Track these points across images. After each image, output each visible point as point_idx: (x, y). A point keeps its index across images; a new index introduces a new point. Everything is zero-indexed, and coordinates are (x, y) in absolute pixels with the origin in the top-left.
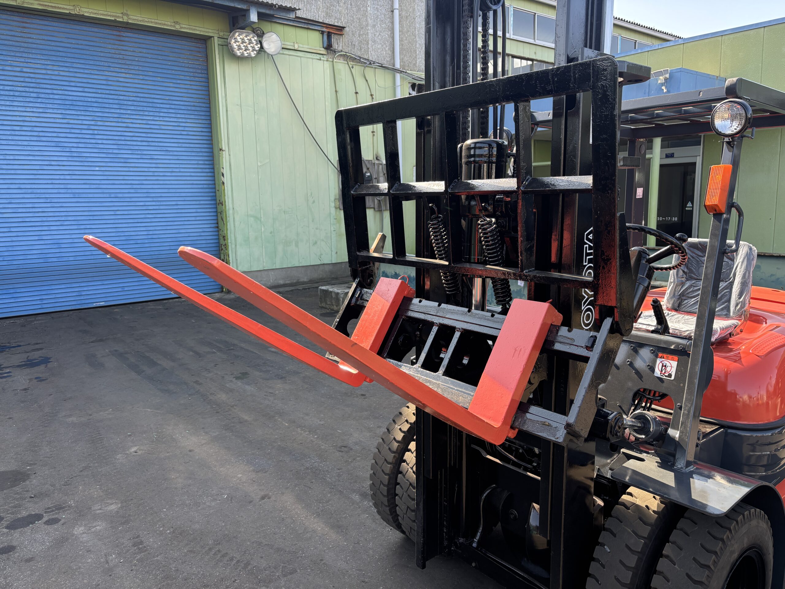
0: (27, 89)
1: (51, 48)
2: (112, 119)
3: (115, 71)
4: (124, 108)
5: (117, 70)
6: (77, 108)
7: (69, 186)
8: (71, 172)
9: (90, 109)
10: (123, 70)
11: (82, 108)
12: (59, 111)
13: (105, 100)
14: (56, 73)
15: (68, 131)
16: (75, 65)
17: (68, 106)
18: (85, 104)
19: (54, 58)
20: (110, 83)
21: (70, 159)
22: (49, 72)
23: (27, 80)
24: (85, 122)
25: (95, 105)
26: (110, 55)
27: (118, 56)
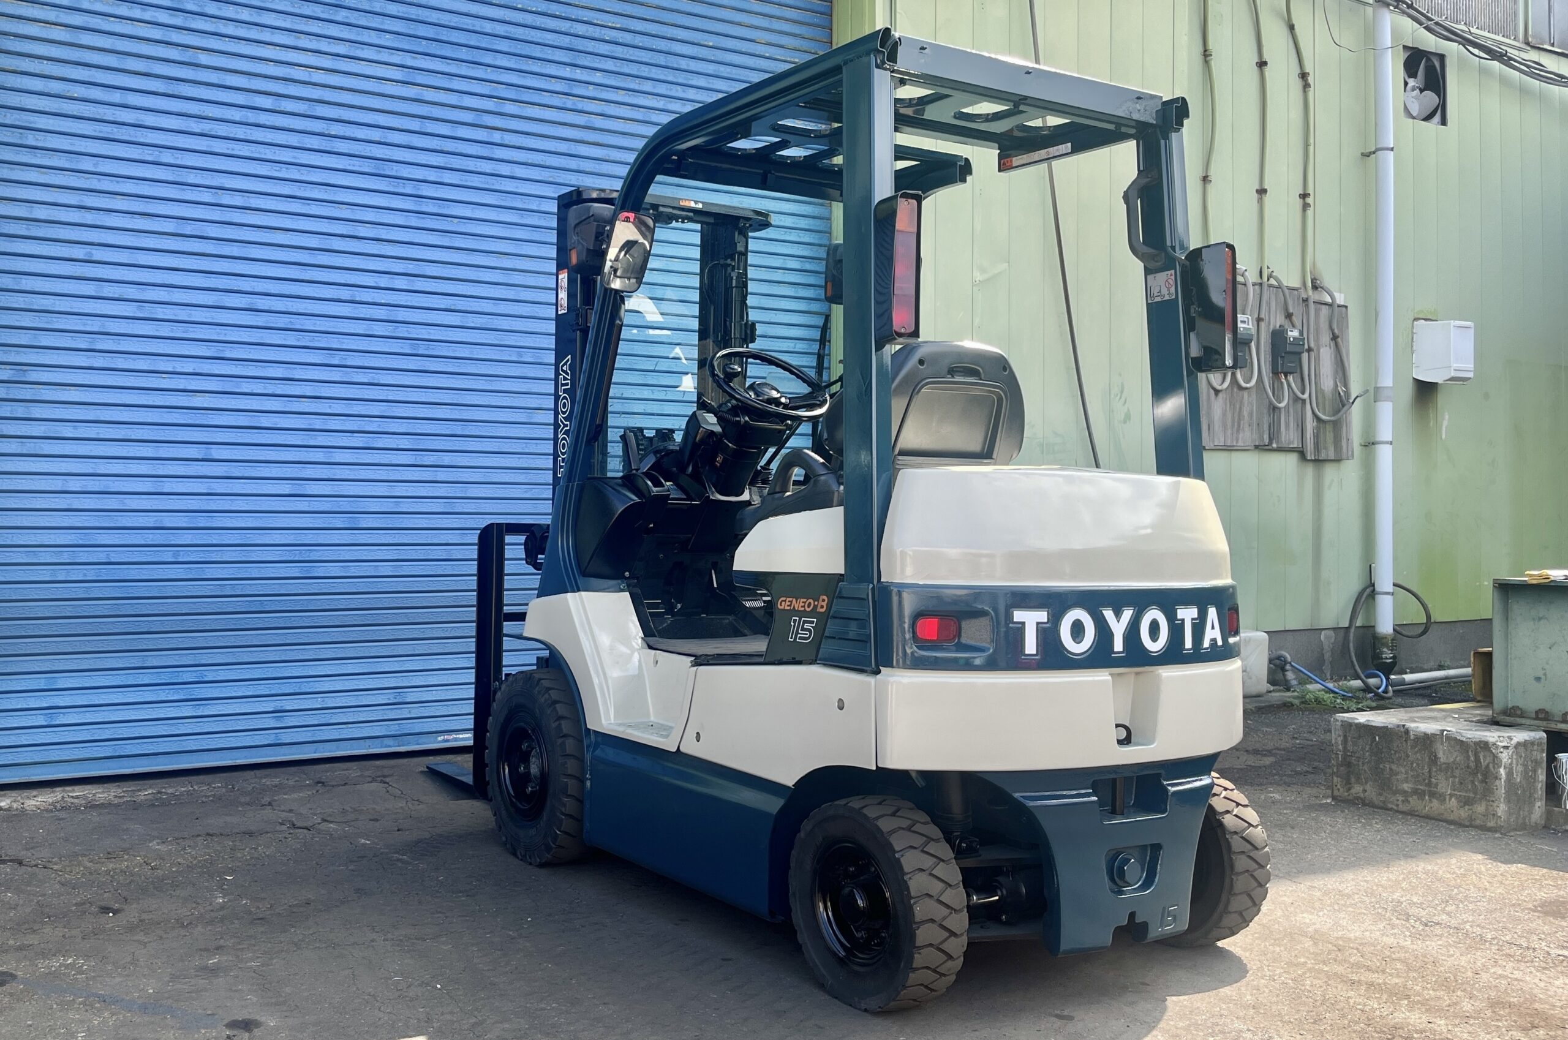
4: (586, 63)
6: (448, 51)
8: (411, 267)
9: (488, 58)
12: (397, 58)
15: (415, 124)
17: (424, 42)
21: (414, 221)
24: (469, 101)
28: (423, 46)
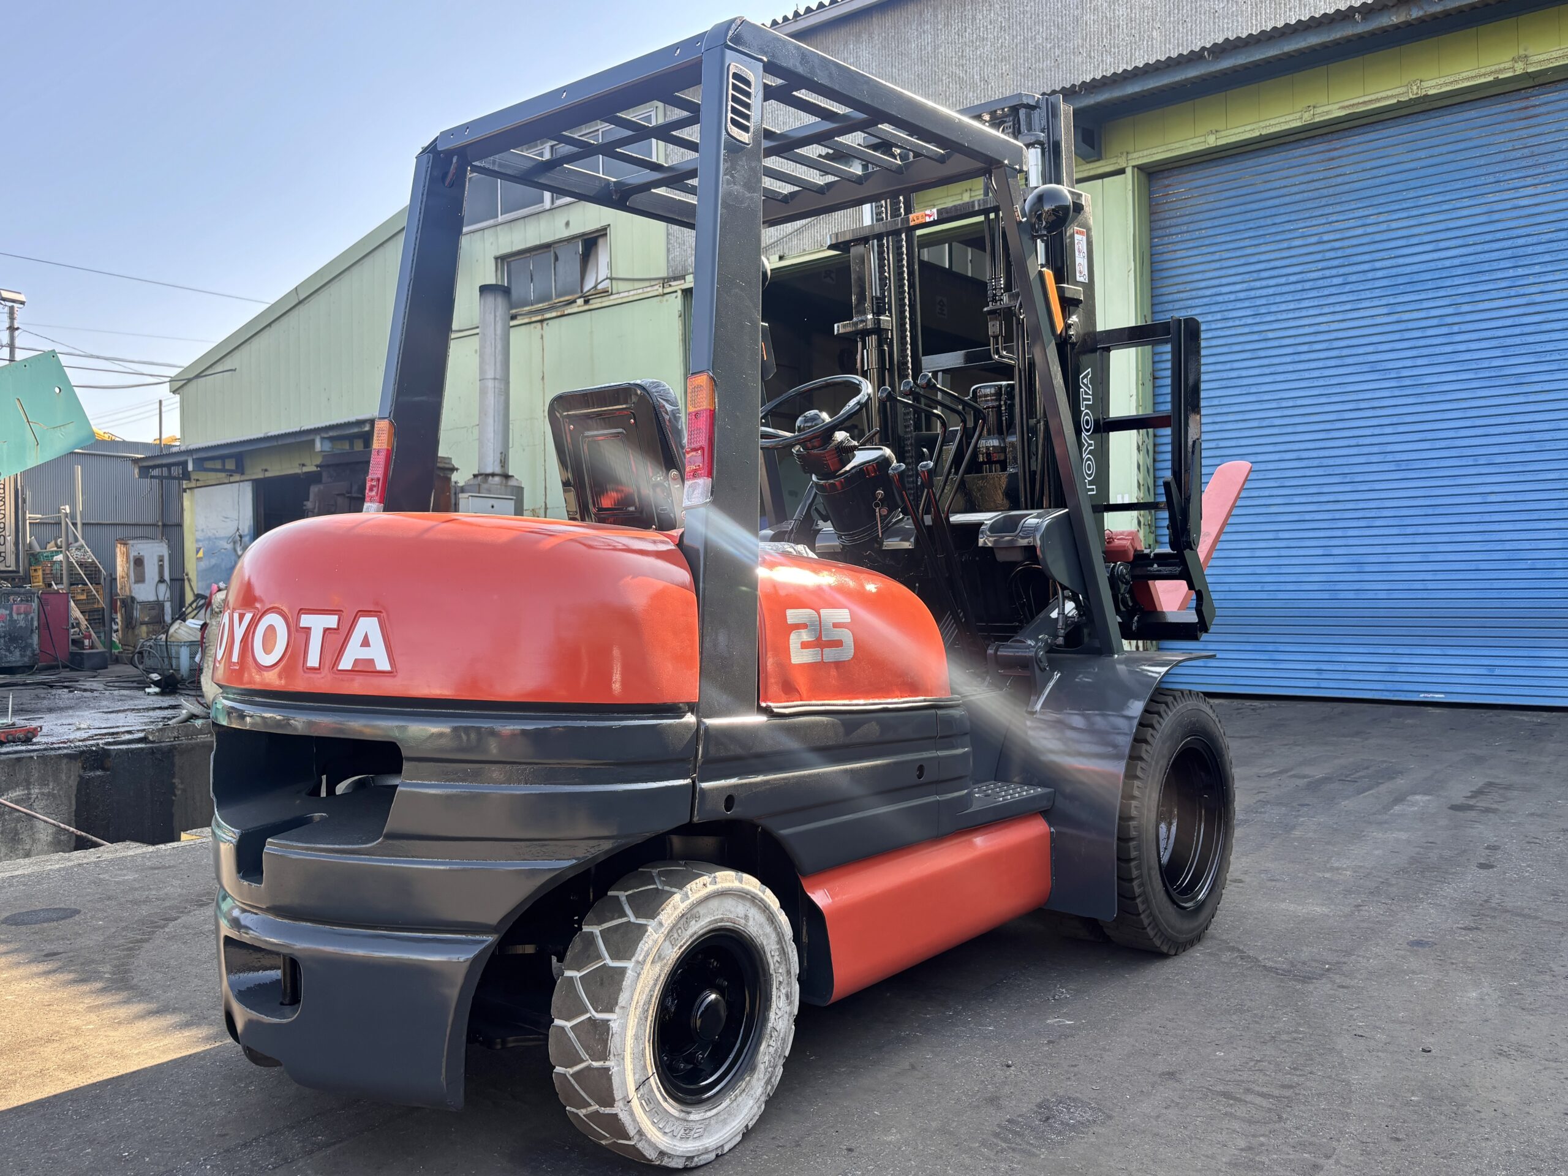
0: (1327, 273)
1: (1377, 181)
2: (1494, 294)
3: (1511, 186)
4: (1525, 263)
5: (1517, 183)
6: (1420, 287)
7: (1389, 448)
8: (1395, 420)
9: (1448, 282)
10: (1529, 181)
11: (1430, 285)
12: (1384, 301)
13: (1482, 256)
14: (1384, 227)
15: (1398, 336)
16: (1423, 201)
17: (1401, 287)
18: (1437, 275)
19: (1382, 200)
20: (1495, 217)
21: (1397, 392)
22: (1369, 229)
23: (1329, 255)
24: (1434, 313)
25: (1460, 271)
26: (1501, 157)
27: (1518, 154)
28: (1402, 289)
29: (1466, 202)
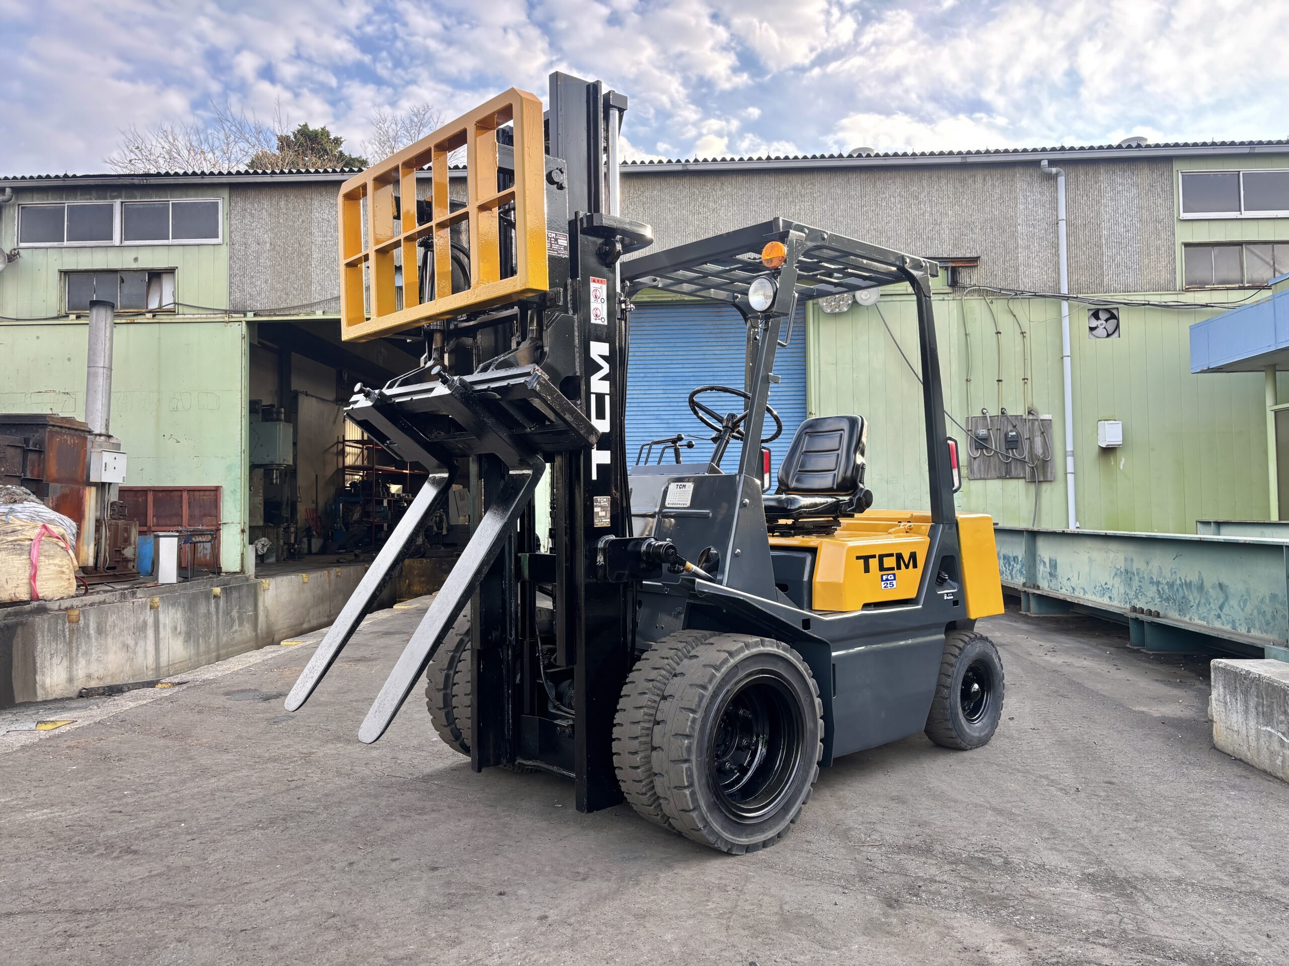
5: (715, 344)
11: (680, 383)
12: (661, 388)
14: (661, 353)
16: (678, 345)
18: (683, 379)
20: (707, 357)
22: (656, 353)
23: (638, 362)
25: (692, 378)
26: (708, 331)
27: (716, 331)
29: (695, 348)
